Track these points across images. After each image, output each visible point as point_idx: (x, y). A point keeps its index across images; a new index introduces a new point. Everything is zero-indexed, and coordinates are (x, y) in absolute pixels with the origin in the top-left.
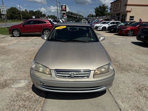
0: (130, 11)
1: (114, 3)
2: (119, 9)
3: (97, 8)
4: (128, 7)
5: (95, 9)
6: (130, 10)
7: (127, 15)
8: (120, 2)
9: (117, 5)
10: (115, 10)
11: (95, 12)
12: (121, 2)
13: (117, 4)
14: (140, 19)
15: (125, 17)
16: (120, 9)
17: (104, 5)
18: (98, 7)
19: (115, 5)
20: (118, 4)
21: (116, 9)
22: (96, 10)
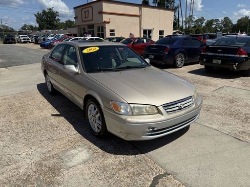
0: (108, 23)
1: (80, 9)
2: (90, 18)
3: (38, 13)
4: (104, 16)
5: (35, 15)
6: (108, 20)
7: (105, 28)
8: (90, 7)
9: (85, 12)
10: (84, 20)
11: (38, 22)
12: (92, 8)
13: (86, 10)
14: (131, 34)
15: (103, 31)
16: (93, 19)
17: (50, 9)
18: (41, 12)
19: (83, 11)
20: (88, 11)
21: (85, 18)
22: (37, 18)
